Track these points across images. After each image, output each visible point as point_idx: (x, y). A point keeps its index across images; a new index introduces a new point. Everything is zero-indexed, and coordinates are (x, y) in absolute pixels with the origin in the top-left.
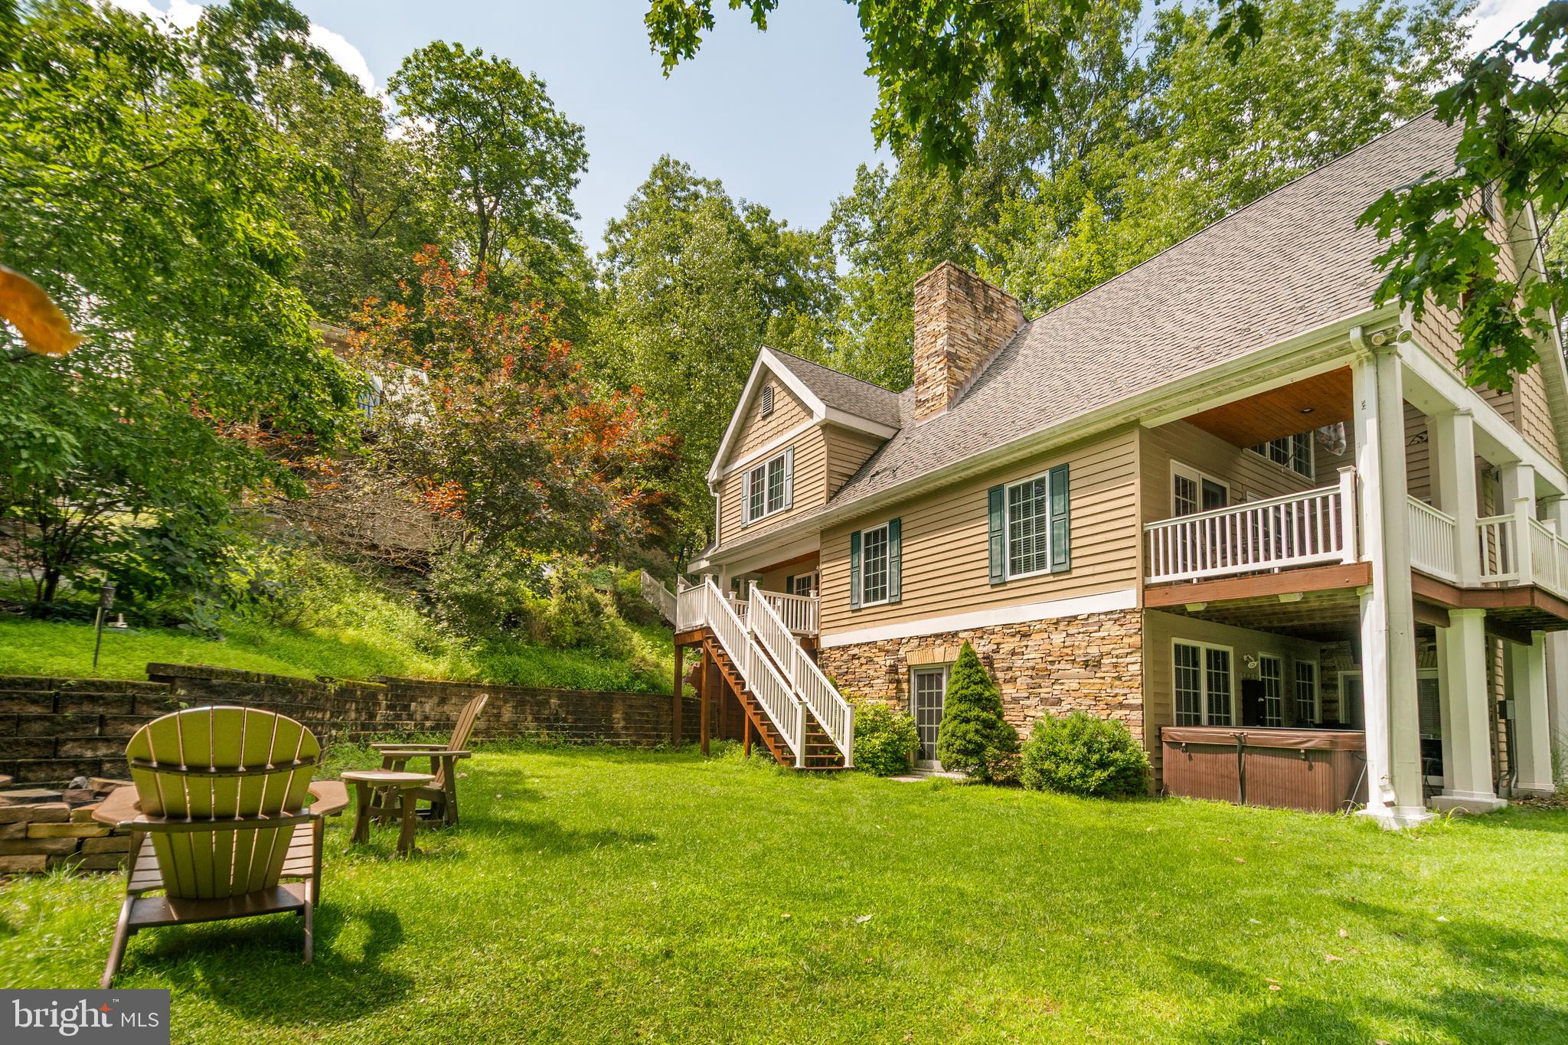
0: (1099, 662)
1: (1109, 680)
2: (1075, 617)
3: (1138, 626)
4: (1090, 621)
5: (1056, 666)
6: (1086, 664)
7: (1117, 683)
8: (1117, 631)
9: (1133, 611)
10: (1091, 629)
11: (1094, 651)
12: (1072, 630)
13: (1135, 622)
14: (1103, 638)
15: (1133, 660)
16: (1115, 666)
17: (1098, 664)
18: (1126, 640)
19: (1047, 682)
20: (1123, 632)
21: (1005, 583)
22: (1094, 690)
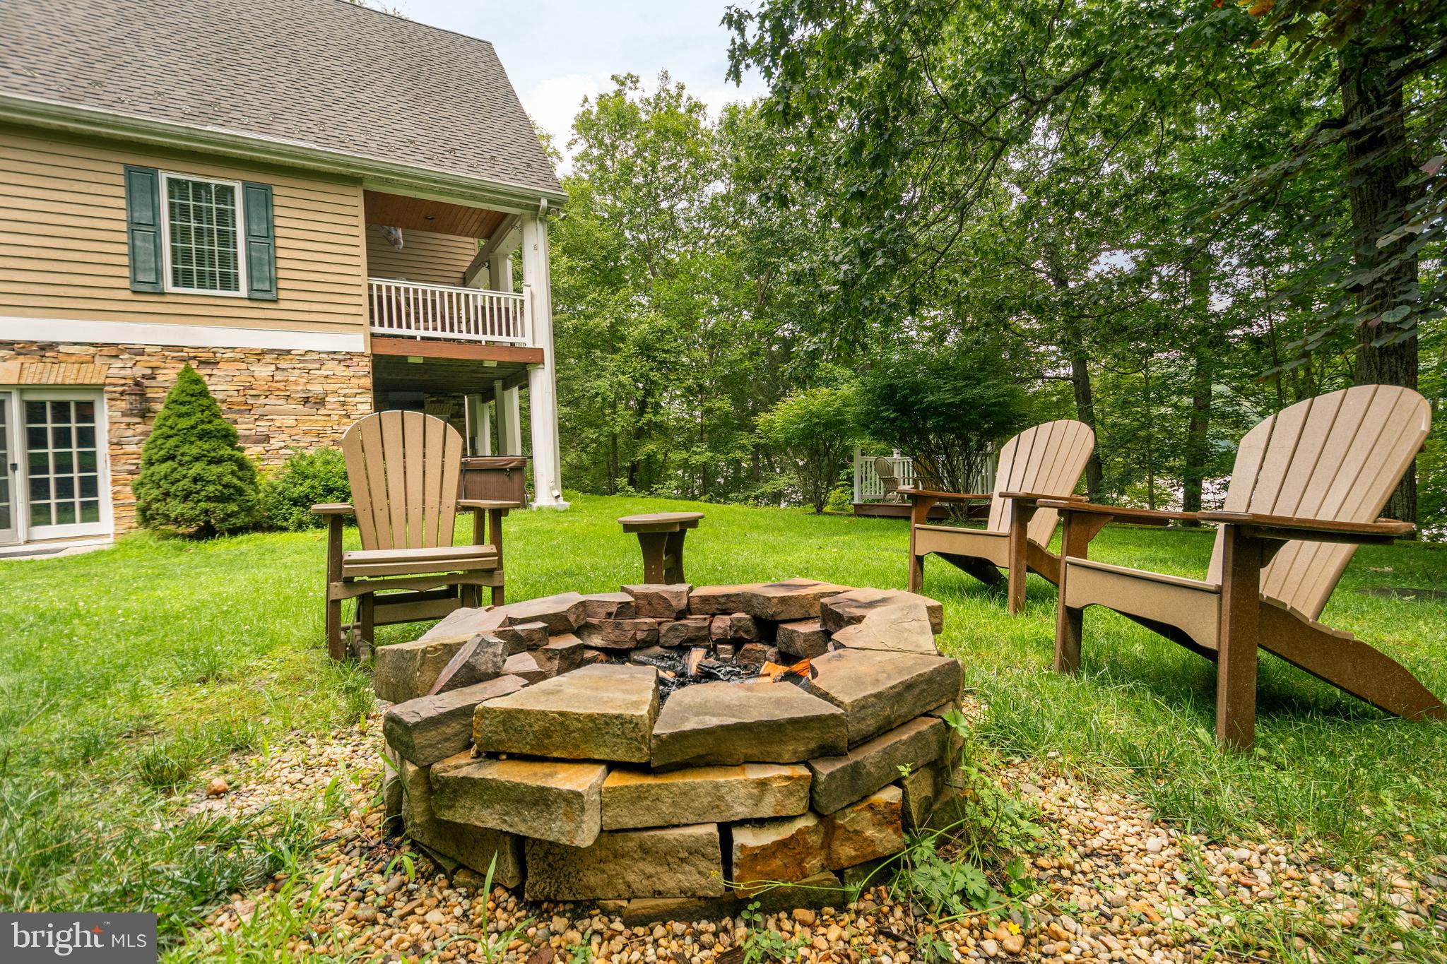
0: (323, 399)
1: (336, 418)
2: (288, 352)
3: (367, 369)
4: (307, 357)
5: (262, 400)
6: (306, 401)
7: (345, 420)
8: (340, 370)
9: (362, 355)
10: (310, 366)
11: (316, 388)
12: (282, 364)
13: (365, 366)
14: (326, 377)
15: (363, 400)
16: (343, 404)
17: (321, 402)
18: (354, 381)
19: (248, 418)
20: (349, 373)
21: (163, 294)
22: (317, 427)
